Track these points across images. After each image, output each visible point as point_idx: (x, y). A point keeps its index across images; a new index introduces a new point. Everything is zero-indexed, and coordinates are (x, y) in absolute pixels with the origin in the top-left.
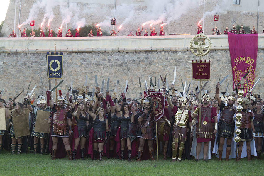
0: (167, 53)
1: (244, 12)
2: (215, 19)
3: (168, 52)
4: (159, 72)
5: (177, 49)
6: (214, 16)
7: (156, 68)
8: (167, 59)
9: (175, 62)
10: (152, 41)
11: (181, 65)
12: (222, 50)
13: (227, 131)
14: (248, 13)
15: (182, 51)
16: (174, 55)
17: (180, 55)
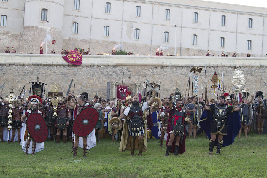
0: (17, 67)
1: (81, 39)
2: (53, 43)
3: (17, 65)
4: (10, 80)
5: (24, 63)
6: (53, 41)
7: (9, 77)
8: (17, 70)
9: (23, 73)
10: (6, 57)
11: (27, 75)
12: (57, 65)
14: (83, 40)
15: (28, 65)
16: (22, 68)
17: (26, 68)
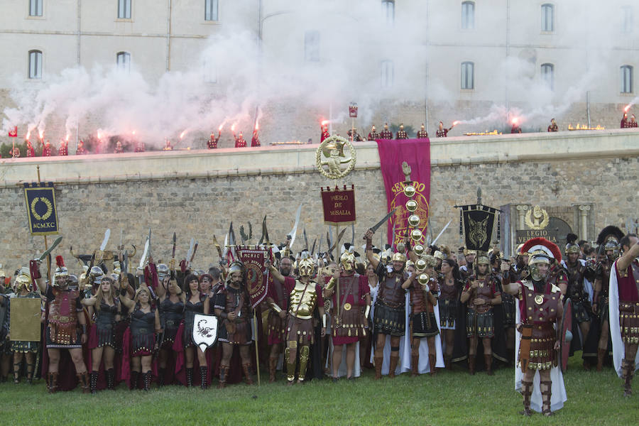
0: (266, 179)
1: (402, 101)
2: (352, 114)
3: (268, 176)
4: (253, 214)
5: (285, 170)
6: (350, 109)
7: (248, 207)
8: (267, 189)
9: (282, 195)
10: (239, 156)
11: (293, 199)
12: (367, 169)
13: (389, 323)
14: (409, 103)
15: (294, 174)
16: (280, 181)
17: (290, 182)
